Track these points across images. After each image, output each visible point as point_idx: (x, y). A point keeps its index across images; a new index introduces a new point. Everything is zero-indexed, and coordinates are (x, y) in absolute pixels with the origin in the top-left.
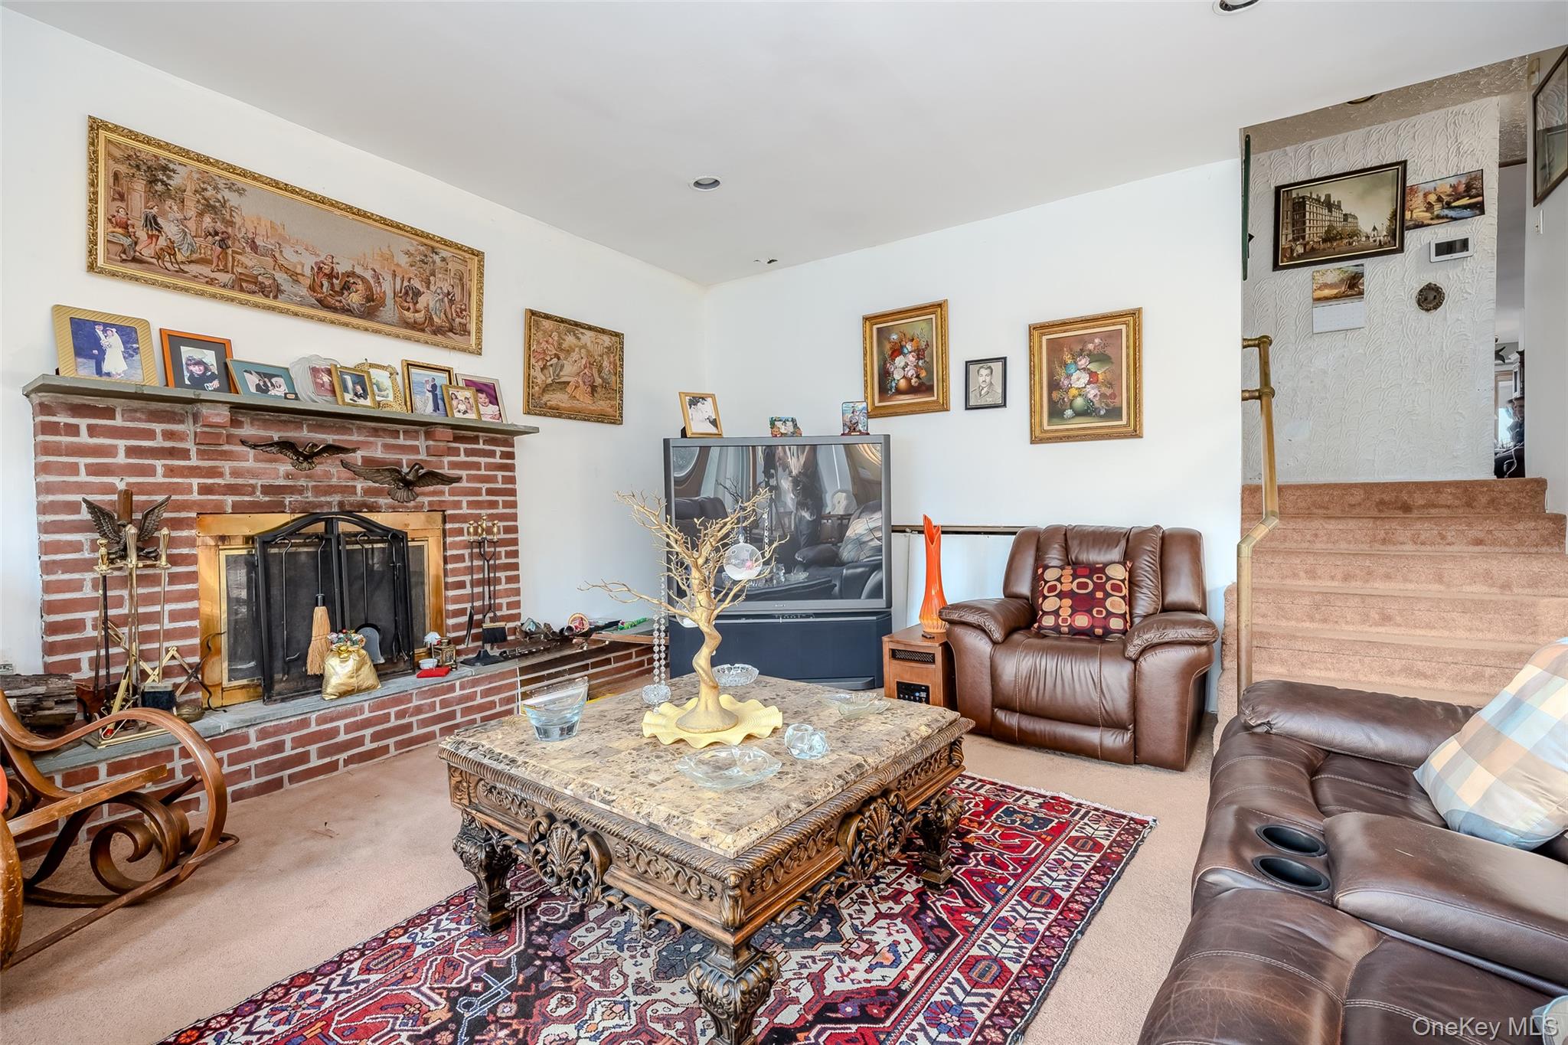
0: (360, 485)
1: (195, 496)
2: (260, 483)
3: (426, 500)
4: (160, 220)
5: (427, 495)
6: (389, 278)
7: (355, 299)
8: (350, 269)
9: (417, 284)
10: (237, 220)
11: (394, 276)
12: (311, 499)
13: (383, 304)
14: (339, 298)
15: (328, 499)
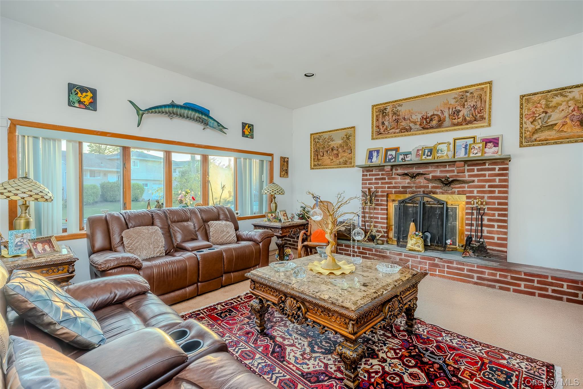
0: (430, 185)
1: (386, 189)
2: (401, 185)
3: (456, 190)
4: (384, 122)
5: (456, 188)
6: (447, 111)
7: (434, 123)
8: (432, 114)
9: (459, 108)
10: (401, 114)
11: (449, 109)
12: (415, 190)
13: (444, 120)
14: (429, 125)
15: (420, 190)
